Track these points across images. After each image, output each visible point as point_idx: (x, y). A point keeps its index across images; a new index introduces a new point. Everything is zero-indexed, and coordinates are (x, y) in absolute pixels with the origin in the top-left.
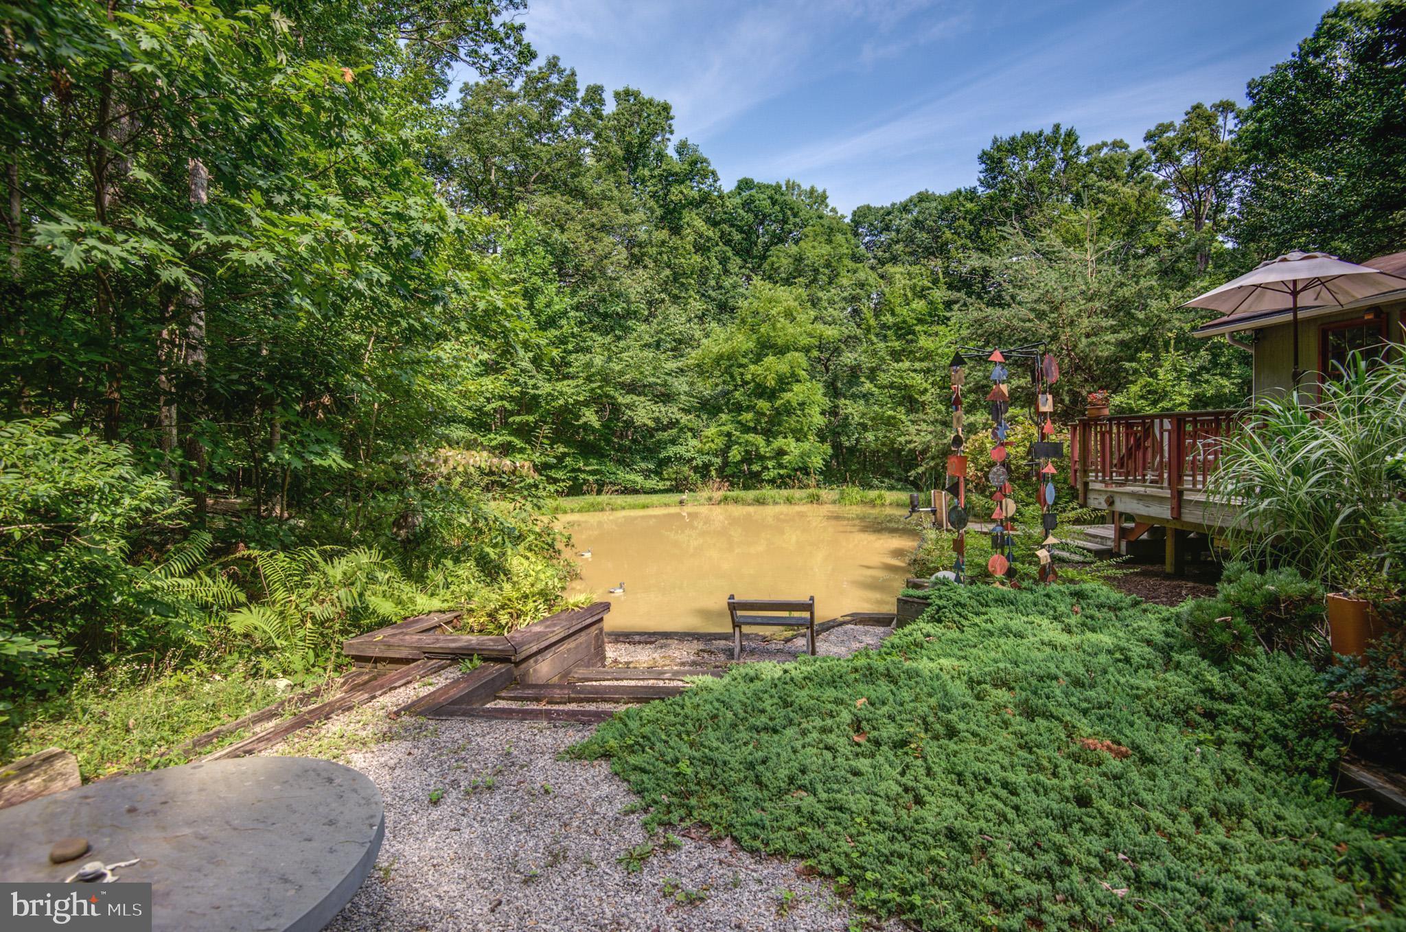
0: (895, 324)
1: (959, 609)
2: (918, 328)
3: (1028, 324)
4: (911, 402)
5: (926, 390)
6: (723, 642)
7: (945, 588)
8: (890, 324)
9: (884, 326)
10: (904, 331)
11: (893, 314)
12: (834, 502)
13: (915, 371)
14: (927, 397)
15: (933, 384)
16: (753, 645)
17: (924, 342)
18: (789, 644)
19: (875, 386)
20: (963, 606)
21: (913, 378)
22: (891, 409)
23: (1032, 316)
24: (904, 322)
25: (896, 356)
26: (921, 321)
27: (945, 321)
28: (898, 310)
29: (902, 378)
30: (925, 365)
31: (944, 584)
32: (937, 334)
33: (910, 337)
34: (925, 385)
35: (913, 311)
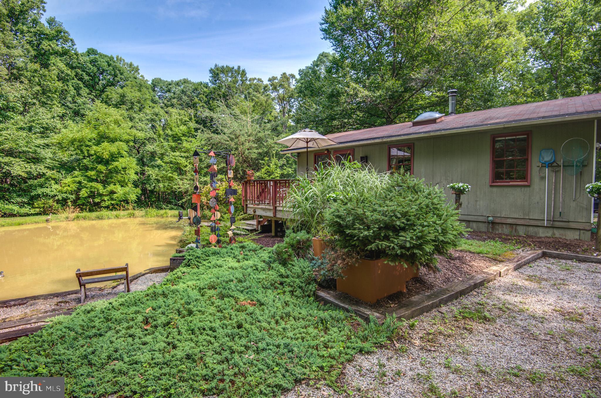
0: (172, 135)
1: (197, 259)
2: (183, 138)
3: (227, 142)
4: (180, 170)
5: (186, 166)
6: (75, 295)
7: (191, 251)
8: (170, 134)
9: (167, 135)
10: (176, 138)
11: (171, 130)
13: (182, 157)
14: (187, 169)
15: (190, 163)
16: (93, 294)
17: (185, 144)
18: (115, 289)
19: (163, 162)
20: (199, 258)
21: (181, 160)
22: (171, 173)
23: (229, 139)
24: (177, 134)
25: (173, 149)
26: (184, 135)
27: (195, 137)
28: (173, 129)
29: (175, 159)
30: (186, 154)
31: (191, 249)
32: (191, 142)
33: (179, 141)
34: (186, 163)
35: (181, 130)
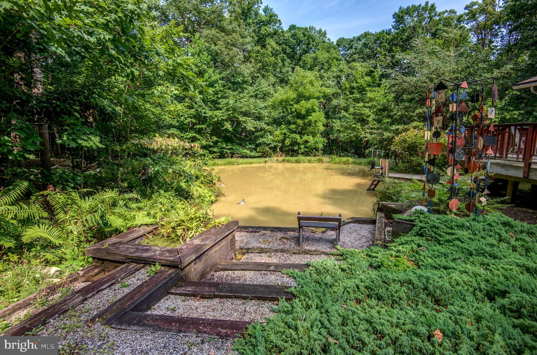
0: (357, 87)
2: (367, 89)
3: (424, 84)
4: (363, 121)
5: (370, 115)
7: (422, 216)
8: (355, 87)
9: (353, 88)
10: (362, 90)
11: (356, 83)
12: (328, 162)
13: (365, 107)
14: (370, 119)
15: (373, 113)
17: (369, 95)
18: (325, 234)
19: (348, 114)
20: (437, 228)
21: (364, 110)
22: (354, 124)
23: (427, 81)
24: (361, 86)
25: (357, 100)
26: (369, 86)
27: (379, 85)
28: (359, 81)
29: (359, 110)
30: (370, 104)
31: (421, 213)
32: (375, 91)
33: (364, 92)
34: (369, 113)
35: (365, 81)
